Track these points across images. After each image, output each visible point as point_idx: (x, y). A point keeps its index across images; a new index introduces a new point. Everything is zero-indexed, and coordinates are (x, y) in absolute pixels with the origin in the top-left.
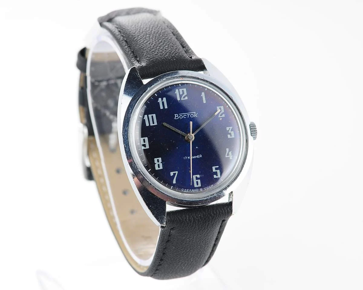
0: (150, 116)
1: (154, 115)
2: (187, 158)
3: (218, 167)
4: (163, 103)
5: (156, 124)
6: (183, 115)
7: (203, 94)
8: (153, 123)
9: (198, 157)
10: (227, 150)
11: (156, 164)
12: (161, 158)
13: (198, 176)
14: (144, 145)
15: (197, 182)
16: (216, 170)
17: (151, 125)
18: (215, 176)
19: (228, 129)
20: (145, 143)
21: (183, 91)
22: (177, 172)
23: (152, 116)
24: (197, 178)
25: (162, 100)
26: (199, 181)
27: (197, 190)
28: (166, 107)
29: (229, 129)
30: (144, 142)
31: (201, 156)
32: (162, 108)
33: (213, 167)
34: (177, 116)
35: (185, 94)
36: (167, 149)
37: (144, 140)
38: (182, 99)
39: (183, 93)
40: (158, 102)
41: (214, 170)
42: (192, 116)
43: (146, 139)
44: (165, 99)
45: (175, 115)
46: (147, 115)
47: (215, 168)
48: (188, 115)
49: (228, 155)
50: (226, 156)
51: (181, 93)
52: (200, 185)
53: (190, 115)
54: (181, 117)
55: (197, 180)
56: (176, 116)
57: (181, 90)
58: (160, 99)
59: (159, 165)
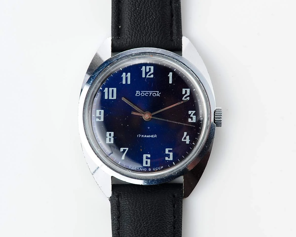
0: (111, 89)
1: (115, 89)
2: (141, 136)
3: (171, 149)
4: (126, 78)
5: (115, 98)
6: (145, 93)
7: (171, 75)
8: (113, 97)
9: (152, 136)
10: (185, 133)
11: (107, 137)
12: (113, 133)
13: (149, 156)
14: (99, 118)
15: (147, 162)
16: (169, 152)
17: (110, 98)
18: (167, 158)
19: (190, 112)
20: (100, 116)
21: (150, 68)
22: (127, 149)
23: (113, 90)
24: (147, 158)
25: (126, 75)
26: (149, 161)
27: (145, 169)
28: (129, 82)
29: (192, 113)
30: (100, 114)
31: (156, 136)
32: (124, 82)
33: (166, 149)
34: (139, 93)
35: (152, 71)
36: (122, 125)
37: (100, 112)
38: (147, 77)
39: (150, 71)
40: (122, 76)
41: (167, 152)
42: (154, 95)
43: (102, 111)
44: (129, 74)
45: (137, 91)
46: (107, 88)
47: (169, 150)
48: (151, 93)
49: (185, 138)
50: (183, 140)
51: (148, 70)
52: (149, 165)
53: (153, 94)
54: (143, 94)
55: (147, 160)
56: (137, 93)
57: (148, 67)
58: (124, 74)
59: (110, 139)
